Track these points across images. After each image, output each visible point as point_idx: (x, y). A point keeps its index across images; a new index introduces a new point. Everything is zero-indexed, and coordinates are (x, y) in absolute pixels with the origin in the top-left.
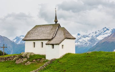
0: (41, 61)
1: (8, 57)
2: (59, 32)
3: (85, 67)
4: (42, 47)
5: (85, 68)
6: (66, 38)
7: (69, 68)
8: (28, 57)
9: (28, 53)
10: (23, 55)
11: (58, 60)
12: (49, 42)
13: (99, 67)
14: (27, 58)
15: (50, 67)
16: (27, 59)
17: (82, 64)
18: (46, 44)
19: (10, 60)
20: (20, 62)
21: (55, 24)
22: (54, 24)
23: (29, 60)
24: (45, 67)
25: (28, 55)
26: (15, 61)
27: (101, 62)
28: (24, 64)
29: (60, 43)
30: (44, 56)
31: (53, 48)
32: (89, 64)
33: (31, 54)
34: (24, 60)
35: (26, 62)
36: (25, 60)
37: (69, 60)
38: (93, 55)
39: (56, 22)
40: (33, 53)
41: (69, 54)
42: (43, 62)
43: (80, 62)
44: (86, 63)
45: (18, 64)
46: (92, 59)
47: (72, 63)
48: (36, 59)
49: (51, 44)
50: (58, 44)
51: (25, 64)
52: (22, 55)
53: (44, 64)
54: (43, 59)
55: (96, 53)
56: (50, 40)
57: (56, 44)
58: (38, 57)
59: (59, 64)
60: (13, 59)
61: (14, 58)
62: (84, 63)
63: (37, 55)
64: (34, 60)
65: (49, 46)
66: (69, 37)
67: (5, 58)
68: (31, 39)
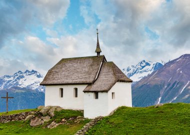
0: (75, 121)
1: (16, 115)
2: (105, 70)
3: (158, 130)
4: (76, 96)
5: (158, 132)
6: (118, 81)
7: (129, 132)
8: (53, 114)
9: (51, 107)
10: (42, 111)
11: (107, 119)
12: (90, 87)
13: (182, 129)
14: (49, 116)
15: (95, 131)
16: (51, 118)
17: (151, 125)
18: (85, 92)
19: (20, 119)
20: (38, 124)
21: (97, 56)
22: (95, 57)
23: (53, 119)
24: (85, 131)
25: (51, 110)
26: (30, 121)
27: (184, 121)
28: (46, 126)
29: (110, 89)
30: (81, 113)
31: (97, 97)
32: (164, 126)
33: (56, 109)
34: (45, 120)
35: (50, 123)
36: (47, 119)
37: (127, 119)
38: (169, 110)
39: (98, 53)
40: (59, 107)
41: (123, 108)
42: (79, 123)
43: (146, 123)
44: (158, 125)
45: (36, 127)
46: (168, 116)
47: (133, 125)
48: (67, 118)
49: (92, 92)
50: (106, 91)
51: (49, 127)
52: (40, 112)
53: (84, 127)
54: (79, 117)
55: (171, 106)
56: (90, 84)
57: (102, 92)
58: (71, 115)
59: (111, 126)
60: (24, 118)
61: (28, 117)
62: (154, 123)
63: (66, 110)
64: (63, 120)
65: (89, 95)
66: (123, 79)
67: (11, 117)
68: (55, 82)
